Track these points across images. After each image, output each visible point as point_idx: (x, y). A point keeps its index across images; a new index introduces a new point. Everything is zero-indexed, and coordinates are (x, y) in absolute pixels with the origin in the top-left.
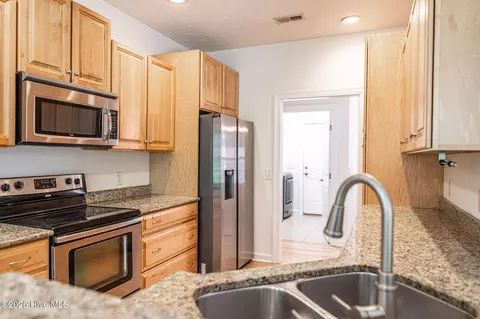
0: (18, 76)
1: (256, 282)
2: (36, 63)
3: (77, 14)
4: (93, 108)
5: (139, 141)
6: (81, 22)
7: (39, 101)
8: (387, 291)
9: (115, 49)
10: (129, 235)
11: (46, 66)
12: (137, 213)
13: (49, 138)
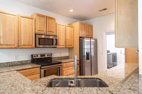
0: (35, 34)
1: (67, 79)
2: (39, 31)
3: (48, 18)
4: (51, 39)
5: (64, 46)
6: (49, 20)
7: (39, 38)
8: (76, 81)
9: (57, 25)
10: (59, 68)
11: (41, 31)
12: (61, 63)
13: (41, 46)
